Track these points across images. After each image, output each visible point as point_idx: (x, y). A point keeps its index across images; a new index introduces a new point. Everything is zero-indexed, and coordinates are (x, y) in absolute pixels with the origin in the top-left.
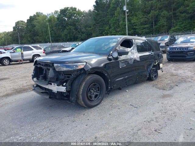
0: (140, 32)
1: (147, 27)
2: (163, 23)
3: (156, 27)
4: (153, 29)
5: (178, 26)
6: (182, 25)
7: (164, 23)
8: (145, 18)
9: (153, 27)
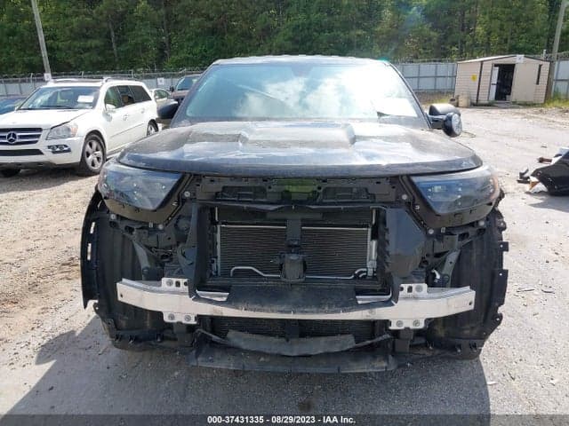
0: (71, 61)
1: (96, 47)
2: (146, 37)
3: (122, 48)
4: (113, 54)
5: (185, 50)
6: (197, 50)
7: (147, 40)
8: (86, 15)
9: (113, 50)
